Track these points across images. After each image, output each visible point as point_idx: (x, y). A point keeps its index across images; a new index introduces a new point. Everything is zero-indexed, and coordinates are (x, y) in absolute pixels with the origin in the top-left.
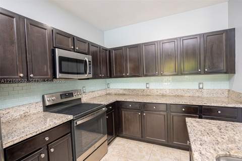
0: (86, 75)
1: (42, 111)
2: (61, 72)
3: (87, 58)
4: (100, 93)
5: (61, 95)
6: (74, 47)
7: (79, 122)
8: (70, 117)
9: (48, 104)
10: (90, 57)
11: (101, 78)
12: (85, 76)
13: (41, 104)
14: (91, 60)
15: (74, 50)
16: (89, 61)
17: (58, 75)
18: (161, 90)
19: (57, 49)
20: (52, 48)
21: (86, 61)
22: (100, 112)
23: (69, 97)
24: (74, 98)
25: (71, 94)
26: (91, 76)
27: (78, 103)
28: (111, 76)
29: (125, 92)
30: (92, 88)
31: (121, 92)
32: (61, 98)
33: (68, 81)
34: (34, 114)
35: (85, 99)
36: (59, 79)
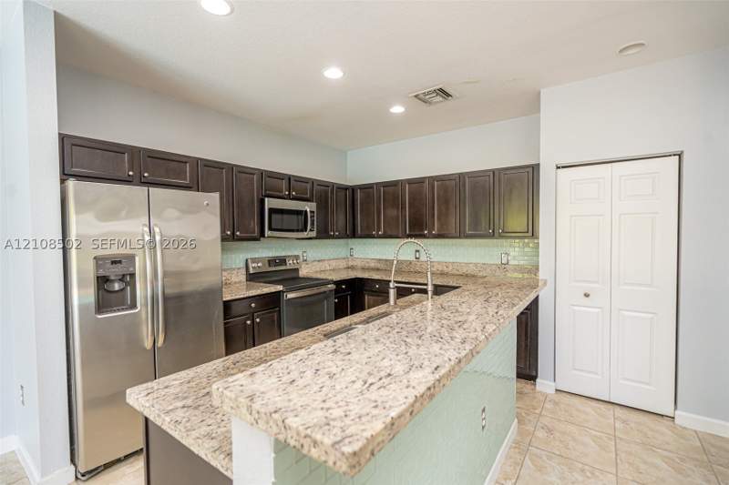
0: (306, 233)
1: (245, 280)
2: (270, 229)
3: (308, 207)
4: (334, 264)
5: (269, 261)
6: (289, 192)
7: (291, 295)
8: (280, 288)
9: (251, 271)
10: (314, 204)
11: (333, 237)
12: (305, 235)
13: (244, 271)
14: (315, 209)
15: (289, 197)
16: (312, 212)
17: (267, 233)
18: (439, 263)
19: (266, 199)
20: (261, 197)
21: (306, 211)
22: (323, 289)
23: (281, 265)
24: (288, 267)
25: (283, 261)
26: (314, 234)
27: (294, 275)
28: (354, 235)
29: (379, 266)
30: (320, 255)
31: (372, 265)
32: (270, 266)
33: (281, 241)
34: (235, 283)
35: (304, 272)
36: (268, 237)
